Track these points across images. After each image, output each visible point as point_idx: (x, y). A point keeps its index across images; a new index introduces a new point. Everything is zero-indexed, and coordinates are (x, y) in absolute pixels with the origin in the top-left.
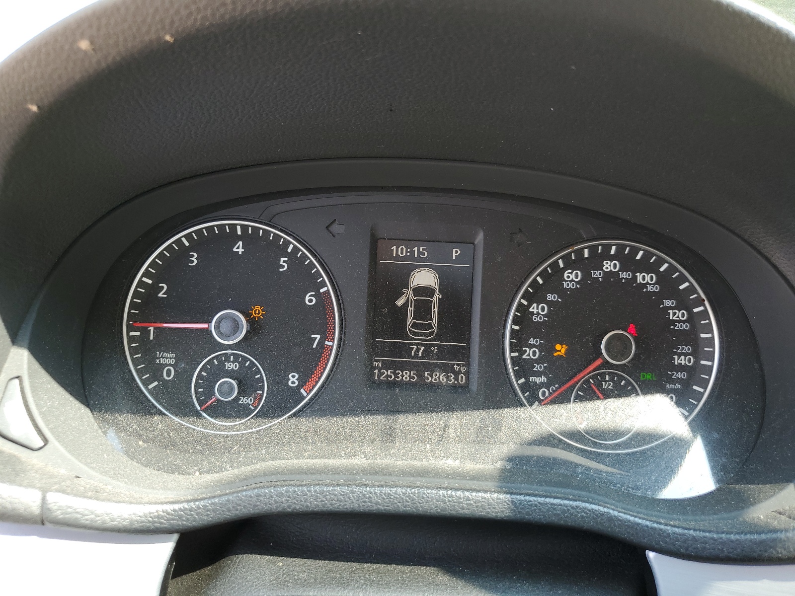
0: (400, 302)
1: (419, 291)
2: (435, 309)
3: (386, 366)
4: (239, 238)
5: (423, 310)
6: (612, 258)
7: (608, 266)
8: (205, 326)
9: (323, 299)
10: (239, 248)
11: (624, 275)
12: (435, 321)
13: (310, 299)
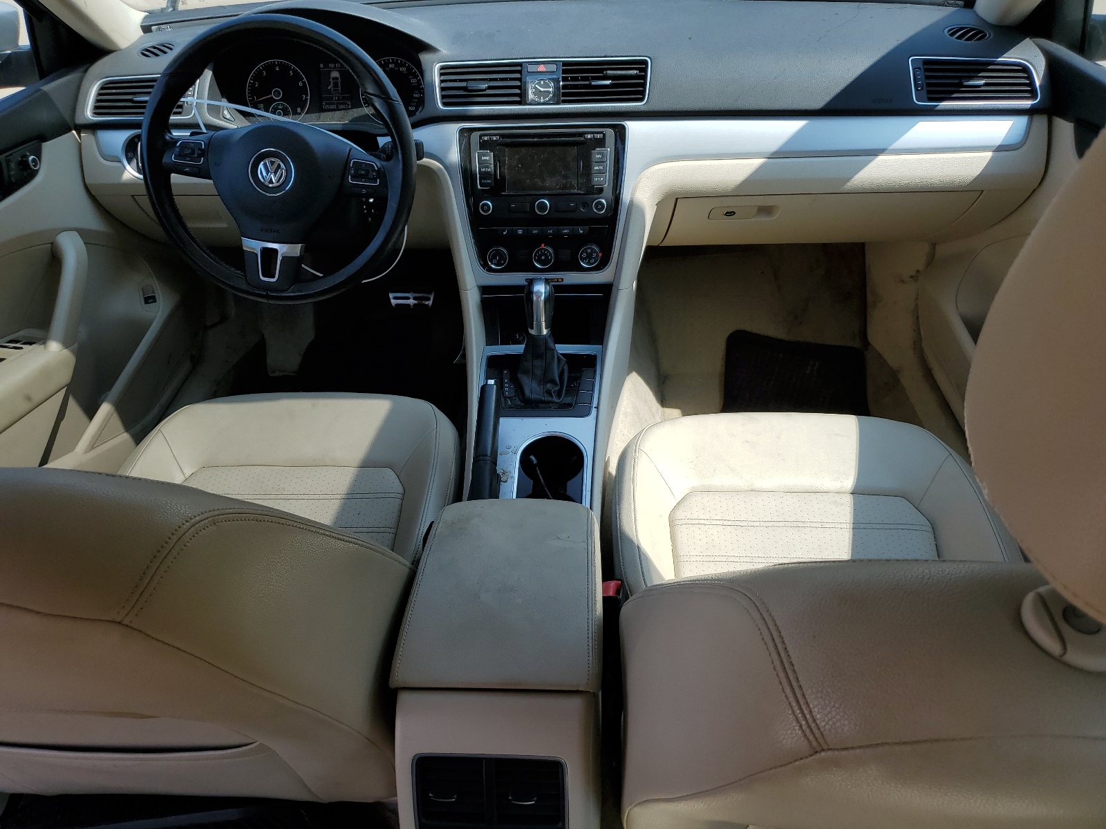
0: (329, 88)
1: (334, 79)
2: (339, 85)
3: (327, 104)
4: (277, 65)
5: (336, 85)
6: (391, 63)
7: (391, 66)
8: (270, 96)
9: (304, 83)
10: (277, 69)
11: (397, 69)
12: (340, 89)
13: (300, 84)
